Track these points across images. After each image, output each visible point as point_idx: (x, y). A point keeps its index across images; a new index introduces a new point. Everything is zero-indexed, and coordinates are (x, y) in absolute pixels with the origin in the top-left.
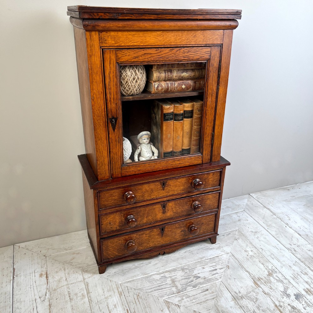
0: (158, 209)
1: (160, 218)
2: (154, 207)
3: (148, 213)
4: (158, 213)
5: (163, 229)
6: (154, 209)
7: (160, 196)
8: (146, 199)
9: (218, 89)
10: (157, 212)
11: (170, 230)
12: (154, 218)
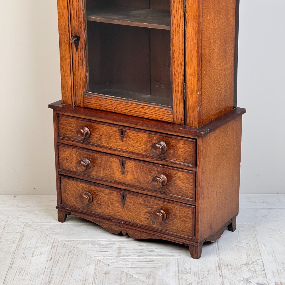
0: (116, 164)
1: (119, 179)
2: (112, 159)
3: (105, 164)
4: (116, 170)
5: (124, 197)
6: (112, 162)
7: (119, 147)
8: (103, 145)
9: (185, 26)
10: (115, 168)
11: (132, 202)
12: (112, 175)
